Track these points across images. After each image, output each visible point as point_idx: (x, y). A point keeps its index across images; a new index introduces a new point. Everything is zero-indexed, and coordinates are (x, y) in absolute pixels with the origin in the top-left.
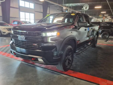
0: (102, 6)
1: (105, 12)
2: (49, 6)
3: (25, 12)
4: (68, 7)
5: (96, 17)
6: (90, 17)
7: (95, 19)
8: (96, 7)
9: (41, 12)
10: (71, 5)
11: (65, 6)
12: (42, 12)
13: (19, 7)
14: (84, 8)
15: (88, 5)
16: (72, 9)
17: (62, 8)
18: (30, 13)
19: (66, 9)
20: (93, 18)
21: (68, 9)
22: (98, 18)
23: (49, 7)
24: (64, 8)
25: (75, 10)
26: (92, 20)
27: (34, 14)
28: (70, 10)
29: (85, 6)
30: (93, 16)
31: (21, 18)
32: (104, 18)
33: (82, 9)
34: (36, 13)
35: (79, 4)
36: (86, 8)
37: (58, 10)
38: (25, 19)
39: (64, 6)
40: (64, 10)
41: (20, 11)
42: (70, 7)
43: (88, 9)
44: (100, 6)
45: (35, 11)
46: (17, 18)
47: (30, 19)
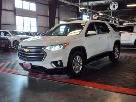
2: (57, 6)
3: (23, 16)
4: (87, 7)
5: (129, 21)
6: (121, 20)
8: (128, 6)
9: (47, 16)
13: (15, 9)
15: (117, 3)
16: (93, 9)
17: (78, 8)
18: (30, 17)
19: (83, 10)
20: (124, 22)
21: (87, 10)
22: (132, 22)
23: (58, 8)
25: (98, 11)
27: (37, 18)
28: (89, 11)
29: (112, 4)
30: (124, 20)
33: (108, 9)
34: (39, 17)
35: (102, 2)
36: (114, 7)
37: (71, 12)
38: (23, 27)
40: (80, 11)
41: (15, 14)
42: (90, 7)
43: (117, 9)
45: (38, 15)
46: (11, 25)
47: (30, 26)
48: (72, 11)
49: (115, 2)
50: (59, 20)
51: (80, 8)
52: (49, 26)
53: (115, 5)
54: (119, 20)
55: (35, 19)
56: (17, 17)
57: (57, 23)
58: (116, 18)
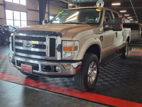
0: (121, 3)
1: (125, 11)
2: (47, 2)
3: (13, 10)
4: (75, 3)
8: (113, 4)
11: (72, 3)
12: (38, 10)
13: (4, 2)
15: (103, 1)
17: (67, 4)
18: (20, 11)
19: (72, 6)
21: (75, 6)
23: (48, 3)
24: (69, 5)
27: (27, 12)
29: (99, 2)
31: (7, 19)
32: (124, 19)
33: (95, 6)
34: (29, 11)
36: (100, 5)
37: (61, 8)
38: (13, 20)
39: (69, 1)
41: (5, 8)
42: (78, 4)
44: (119, 3)
45: (28, 9)
47: (21, 20)
50: (49, 15)
52: (39, 21)
53: (101, 3)
55: (25, 14)
56: (7, 11)
57: (47, 17)
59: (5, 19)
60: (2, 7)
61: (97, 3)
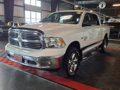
2: (58, 4)
3: (31, 11)
4: (81, 5)
5: (113, 17)
6: (107, 17)
7: (112, 19)
8: (114, 5)
10: (84, 2)
11: (77, 4)
12: (50, 10)
14: (100, 6)
15: (105, 3)
16: (86, 7)
18: (36, 12)
19: (78, 7)
20: (110, 18)
21: (81, 8)
22: (117, 18)
23: (58, 5)
24: (76, 6)
25: (89, 9)
26: (109, 21)
27: (41, 12)
28: (83, 9)
29: (101, 3)
30: (110, 16)
33: (97, 7)
34: (43, 12)
35: (93, 1)
38: (30, 19)
39: (76, 3)
40: (75, 8)
42: (83, 5)
44: (119, 4)
45: (42, 10)
46: (21, 17)
47: (36, 19)
48: (69, 8)
49: (104, 2)
51: (75, 5)
54: (105, 16)
55: (40, 14)
56: (26, 11)
58: (103, 14)
59: (24, 17)
60: (23, 8)
61: (99, 5)
